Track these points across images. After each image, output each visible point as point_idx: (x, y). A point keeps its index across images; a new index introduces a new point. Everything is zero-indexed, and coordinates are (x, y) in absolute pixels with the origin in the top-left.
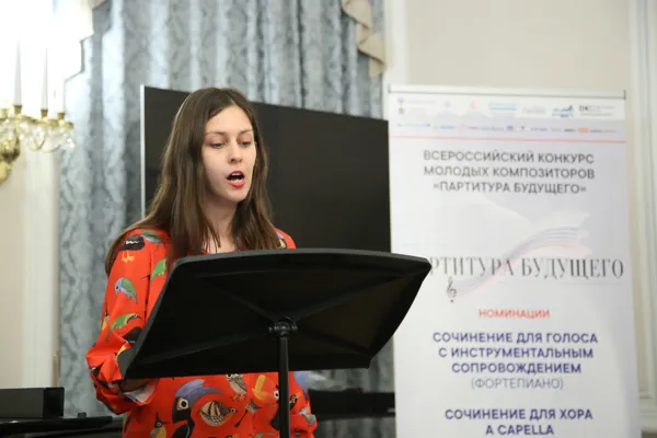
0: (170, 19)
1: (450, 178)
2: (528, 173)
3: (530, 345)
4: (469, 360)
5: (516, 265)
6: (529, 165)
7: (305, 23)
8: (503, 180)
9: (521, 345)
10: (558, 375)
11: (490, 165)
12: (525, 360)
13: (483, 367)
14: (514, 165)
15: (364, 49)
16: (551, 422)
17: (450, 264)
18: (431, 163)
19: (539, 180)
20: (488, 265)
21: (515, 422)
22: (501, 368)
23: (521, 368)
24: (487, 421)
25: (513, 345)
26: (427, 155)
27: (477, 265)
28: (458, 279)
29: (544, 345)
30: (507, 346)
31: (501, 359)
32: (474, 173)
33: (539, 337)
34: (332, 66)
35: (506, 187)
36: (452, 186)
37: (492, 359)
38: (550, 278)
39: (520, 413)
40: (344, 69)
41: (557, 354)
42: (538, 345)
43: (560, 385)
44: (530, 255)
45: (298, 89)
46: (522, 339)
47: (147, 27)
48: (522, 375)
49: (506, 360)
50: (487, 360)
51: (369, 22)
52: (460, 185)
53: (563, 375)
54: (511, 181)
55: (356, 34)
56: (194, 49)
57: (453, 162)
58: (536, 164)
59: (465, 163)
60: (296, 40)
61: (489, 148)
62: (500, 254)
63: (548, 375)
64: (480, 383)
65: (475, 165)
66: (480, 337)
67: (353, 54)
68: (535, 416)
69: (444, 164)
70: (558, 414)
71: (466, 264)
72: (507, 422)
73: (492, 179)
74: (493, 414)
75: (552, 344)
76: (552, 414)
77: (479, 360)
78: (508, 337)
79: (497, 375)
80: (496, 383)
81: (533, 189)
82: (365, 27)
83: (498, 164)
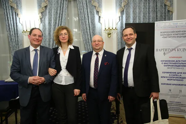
0: (133, 11)
1: (165, 36)
2: (179, 34)
3: (178, 62)
4: (167, 65)
5: (176, 50)
6: (180, 33)
7: (157, 7)
8: (174, 36)
9: (176, 62)
10: (183, 67)
11: (172, 33)
12: (177, 65)
13: (169, 65)
14: (177, 33)
15: (169, 10)
16: (181, 74)
17: (164, 50)
18: (162, 34)
19: (181, 35)
20: (171, 50)
21: (174, 74)
22: (173, 66)
23: (176, 66)
24: (170, 74)
25: (175, 62)
26: (161, 32)
27: (169, 50)
28: (166, 52)
29: (181, 62)
30: (174, 62)
31: (172, 64)
32: (169, 35)
33: (180, 61)
34: (163, 13)
35: (175, 37)
36: (165, 37)
37: (171, 64)
38: (183, 52)
39: (176, 73)
40: (165, 13)
41: (183, 64)
42: (179, 62)
43: (183, 68)
44: (179, 48)
45: (156, 18)
46: (177, 61)
47: (130, 13)
48: (177, 67)
49: (174, 65)
50: (170, 65)
51: (170, 6)
52: (167, 37)
53: (184, 67)
54: (176, 36)
55: (167, 8)
56: (137, 15)
57: (166, 33)
58: (181, 33)
59: (168, 33)
60: (156, 10)
61: (172, 31)
62: (173, 48)
63: (181, 67)
64: (169, 68)
65: (170, 34)
66: (169, 61)
67: (167, 11)
68: (178, 73)
69: (164, 34)
70: (182, 73)
71: (167, 50)
72: (173, 74)
73: (173, 36)
74: (171, 73)
75: (182, 62)
76: (181, 73)
77: (169, 64)
78: (174, 61)
79: (172, 67)
80: (171, 68)
81: (180, 37)
82: (169, 6)
83: (174, 33)
